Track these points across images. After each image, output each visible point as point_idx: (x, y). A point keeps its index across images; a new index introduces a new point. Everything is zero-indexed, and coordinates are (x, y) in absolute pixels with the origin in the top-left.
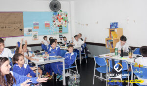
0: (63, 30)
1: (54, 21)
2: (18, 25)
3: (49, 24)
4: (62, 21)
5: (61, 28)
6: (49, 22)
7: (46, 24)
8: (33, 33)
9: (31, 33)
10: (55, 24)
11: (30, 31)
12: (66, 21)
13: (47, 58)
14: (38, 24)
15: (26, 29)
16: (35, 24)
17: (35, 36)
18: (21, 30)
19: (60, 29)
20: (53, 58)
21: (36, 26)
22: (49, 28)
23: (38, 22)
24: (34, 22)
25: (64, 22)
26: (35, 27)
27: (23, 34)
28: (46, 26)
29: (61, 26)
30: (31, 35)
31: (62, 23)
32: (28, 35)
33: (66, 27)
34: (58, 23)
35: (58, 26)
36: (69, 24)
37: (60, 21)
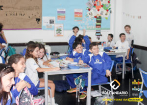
0: (102, 24)
1: (89, 10)
2: (34, 12)
3: (81, 13)
4: (102, 9)
5: (99, 20)
6: (81, 11)
7: (76, 13)
8: (56, 26)
9: (52, 25)
10: (91, 14)
11: (52, 22)
12: (107, 11)
13: (65, 66)
14: (64, 12)
15: (45, 20)
16: (59, 12)
17: (59, 30)
18: (38, 20)
19: (98, 22)
20: (75, 67)
21: (61, 15)
22: (81, 20)
23: (64, 10)
24: (58, 10)
25: (105, 12)
26: (59, 17)
27: (41, 26)
28: (76, 16)
29: (100, 18)
30: (54, 29)
31: (101, 14)
32: (49, 28)
33: (108, 19)
34: (94, 12)
35: (95, 17)
36: (112, 15)
37: (99, 10)
